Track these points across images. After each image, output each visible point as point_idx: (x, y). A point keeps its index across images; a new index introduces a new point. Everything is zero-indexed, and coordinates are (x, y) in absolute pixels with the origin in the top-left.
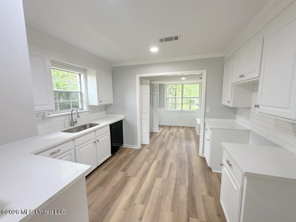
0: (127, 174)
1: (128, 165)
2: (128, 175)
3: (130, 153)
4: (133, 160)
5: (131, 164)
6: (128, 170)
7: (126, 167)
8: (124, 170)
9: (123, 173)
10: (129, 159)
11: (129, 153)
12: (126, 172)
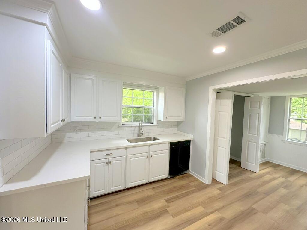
0: (169, 207)
1: (178, 198)
2: (168, 209)
3: (192, 184)
4: (188, 195)
5: (181, 198)
6: (172, 203)
7: (173, 198)
8: (169, 201)
9: (166, 203)
10: (184, 190)
11: (190, 184)
12: (170, 204)
